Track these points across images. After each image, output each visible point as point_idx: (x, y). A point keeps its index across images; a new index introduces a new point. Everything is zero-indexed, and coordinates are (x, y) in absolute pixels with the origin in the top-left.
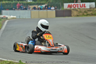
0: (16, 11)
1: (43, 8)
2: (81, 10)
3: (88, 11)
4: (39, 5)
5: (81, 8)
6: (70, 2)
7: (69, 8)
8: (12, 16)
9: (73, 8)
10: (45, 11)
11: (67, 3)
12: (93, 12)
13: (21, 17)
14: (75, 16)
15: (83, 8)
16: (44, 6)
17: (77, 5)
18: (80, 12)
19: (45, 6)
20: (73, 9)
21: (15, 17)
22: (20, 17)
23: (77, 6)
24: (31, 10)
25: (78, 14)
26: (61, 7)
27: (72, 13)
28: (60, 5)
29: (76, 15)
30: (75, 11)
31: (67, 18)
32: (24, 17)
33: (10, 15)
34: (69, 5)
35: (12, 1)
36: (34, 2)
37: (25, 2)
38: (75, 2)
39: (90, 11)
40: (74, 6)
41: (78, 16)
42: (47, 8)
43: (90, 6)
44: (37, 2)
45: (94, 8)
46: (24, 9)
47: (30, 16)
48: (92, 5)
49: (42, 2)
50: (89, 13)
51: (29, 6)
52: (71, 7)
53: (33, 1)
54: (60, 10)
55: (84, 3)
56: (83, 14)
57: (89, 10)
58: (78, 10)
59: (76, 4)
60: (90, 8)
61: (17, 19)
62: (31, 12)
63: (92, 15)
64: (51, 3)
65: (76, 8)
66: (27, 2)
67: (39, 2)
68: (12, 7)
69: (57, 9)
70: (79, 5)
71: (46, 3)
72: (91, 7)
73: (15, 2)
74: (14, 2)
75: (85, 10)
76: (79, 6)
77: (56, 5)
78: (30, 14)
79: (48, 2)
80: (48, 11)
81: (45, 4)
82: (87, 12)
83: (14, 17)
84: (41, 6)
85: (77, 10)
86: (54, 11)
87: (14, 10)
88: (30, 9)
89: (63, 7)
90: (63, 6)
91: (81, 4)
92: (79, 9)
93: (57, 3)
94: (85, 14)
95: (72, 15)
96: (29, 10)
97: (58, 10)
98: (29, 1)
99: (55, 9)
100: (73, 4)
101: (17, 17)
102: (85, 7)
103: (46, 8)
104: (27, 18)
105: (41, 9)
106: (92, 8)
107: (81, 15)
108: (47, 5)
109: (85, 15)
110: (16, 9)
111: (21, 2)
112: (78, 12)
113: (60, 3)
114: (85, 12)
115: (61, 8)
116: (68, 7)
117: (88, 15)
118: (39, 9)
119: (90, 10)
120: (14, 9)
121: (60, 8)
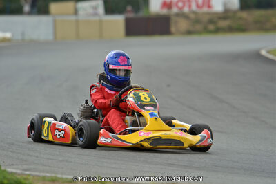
3: (220, 18)
5: (200, 10)
9: (175, 10)
15: (205, 9)
18: (197, 21)
24: (54, 16)
28: (138, 1)
34: (165, 1)
39: (225, 18)
40: (180, 4)
43: (225, 5)
47: (52, 32)
56: (205, 28)
58: (192, 16)
76: (194, 5)
78: (52, 28)
85: (185, 16)
94: (211, 27)
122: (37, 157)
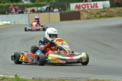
0: (10, 16)
1: (44, 10)
2: (92, 11)
3: (101, 12)
4: (39, 7)
5: (93, 9)
6: (78, 2)
7: (77, 10)
8: (5, 22)
9: (81, 9)
10: (47, 14)
11: (75, 2)
12: (107, 13)
13: (16, 23)
14: (85, 19)
15: (95, 8)
16: (45, 8)
17: (87, 4)
18: (92, 13)
19: (47, 8)
20: (82, 11)
21: (9, 22)
22: (14, 22)
23: (87, 6)
24: (28, 14)
25: (89, 17)
26: (67, 8)
27: (81, 15)
28: (65, 5)
29: (86, 17)
30: (84, 13)
31: (75, 22)
32: (20, 23)
33: (3, 21)
34: (77, 5)
35: (4, 3)
36: (32, 3)
37: (20, 4)
38: (84, 1)
39: (104, 12)
40: (84, 6)
41: (88, 19)
42: (49, 10)
43: (103, 5)
44: (36, 3)
45: (109, 8)
46: (20, 13)
47: (28, 21)
48: (106, 4)
49: (42, 3)
50: (103, 14)
51: (26, 9)
52: (80, 8)
53: (30, 2)
54: (66, 11)
55: (95, 2)
56: (95, 16)
57: (102, 10)
58: (89, 11)
59: (85, 3)
60: (104, 8)
61: (11, 25)
62: (28, 16)
63: (107, 16)
64: (53, 3)
65: (86, 8)
66: (23, 4)
67: (39, 3)
68: (4, 11)
69: (61, 11)
70: (89, 4)
71: (47, 4)
72: (105, 6)
73: (8, 4)
74: (6, 4)
75: (97, 11)
76: (90, 6)
77: (61, 6)
78: (28, 19)
79: (50, 2)
80: (51, 13)
81: (46, 6)
82: (100, 14)
83: (7, 23)
84: (41, 8)
85: (87, 12)
86: (59, 13)
87: (8, 14)
88: (28, 12)
89: (70, 8)
90: (69, 6)
91: (93, 3)
92: (90, 9)
93: (61, 3)
94: (98, 16)
95: (81, 18)
96: (26, 13)
97: (63, 11)
98: (26, 3)
99: (59, 11)
100: (81, 4)
101: (11, 23)
102: (97, 7)
103: (47, 11)
104: (23, 23)
105: (41, 12)
106: (106, 8)
107: (92, 17)
108: (49, 6)
109: (97, 18)
110: (9, 13)
111: (16, 4)
112: (88, 14)
113: (66, 4)
114: (97, 13)
115: (67, 10)
116: (76, 8)
117: (101, 17)
118: (40, 12)
119: (104, 10)
120: (7, 12)
121: (65, 9)
122: (29, 72)
